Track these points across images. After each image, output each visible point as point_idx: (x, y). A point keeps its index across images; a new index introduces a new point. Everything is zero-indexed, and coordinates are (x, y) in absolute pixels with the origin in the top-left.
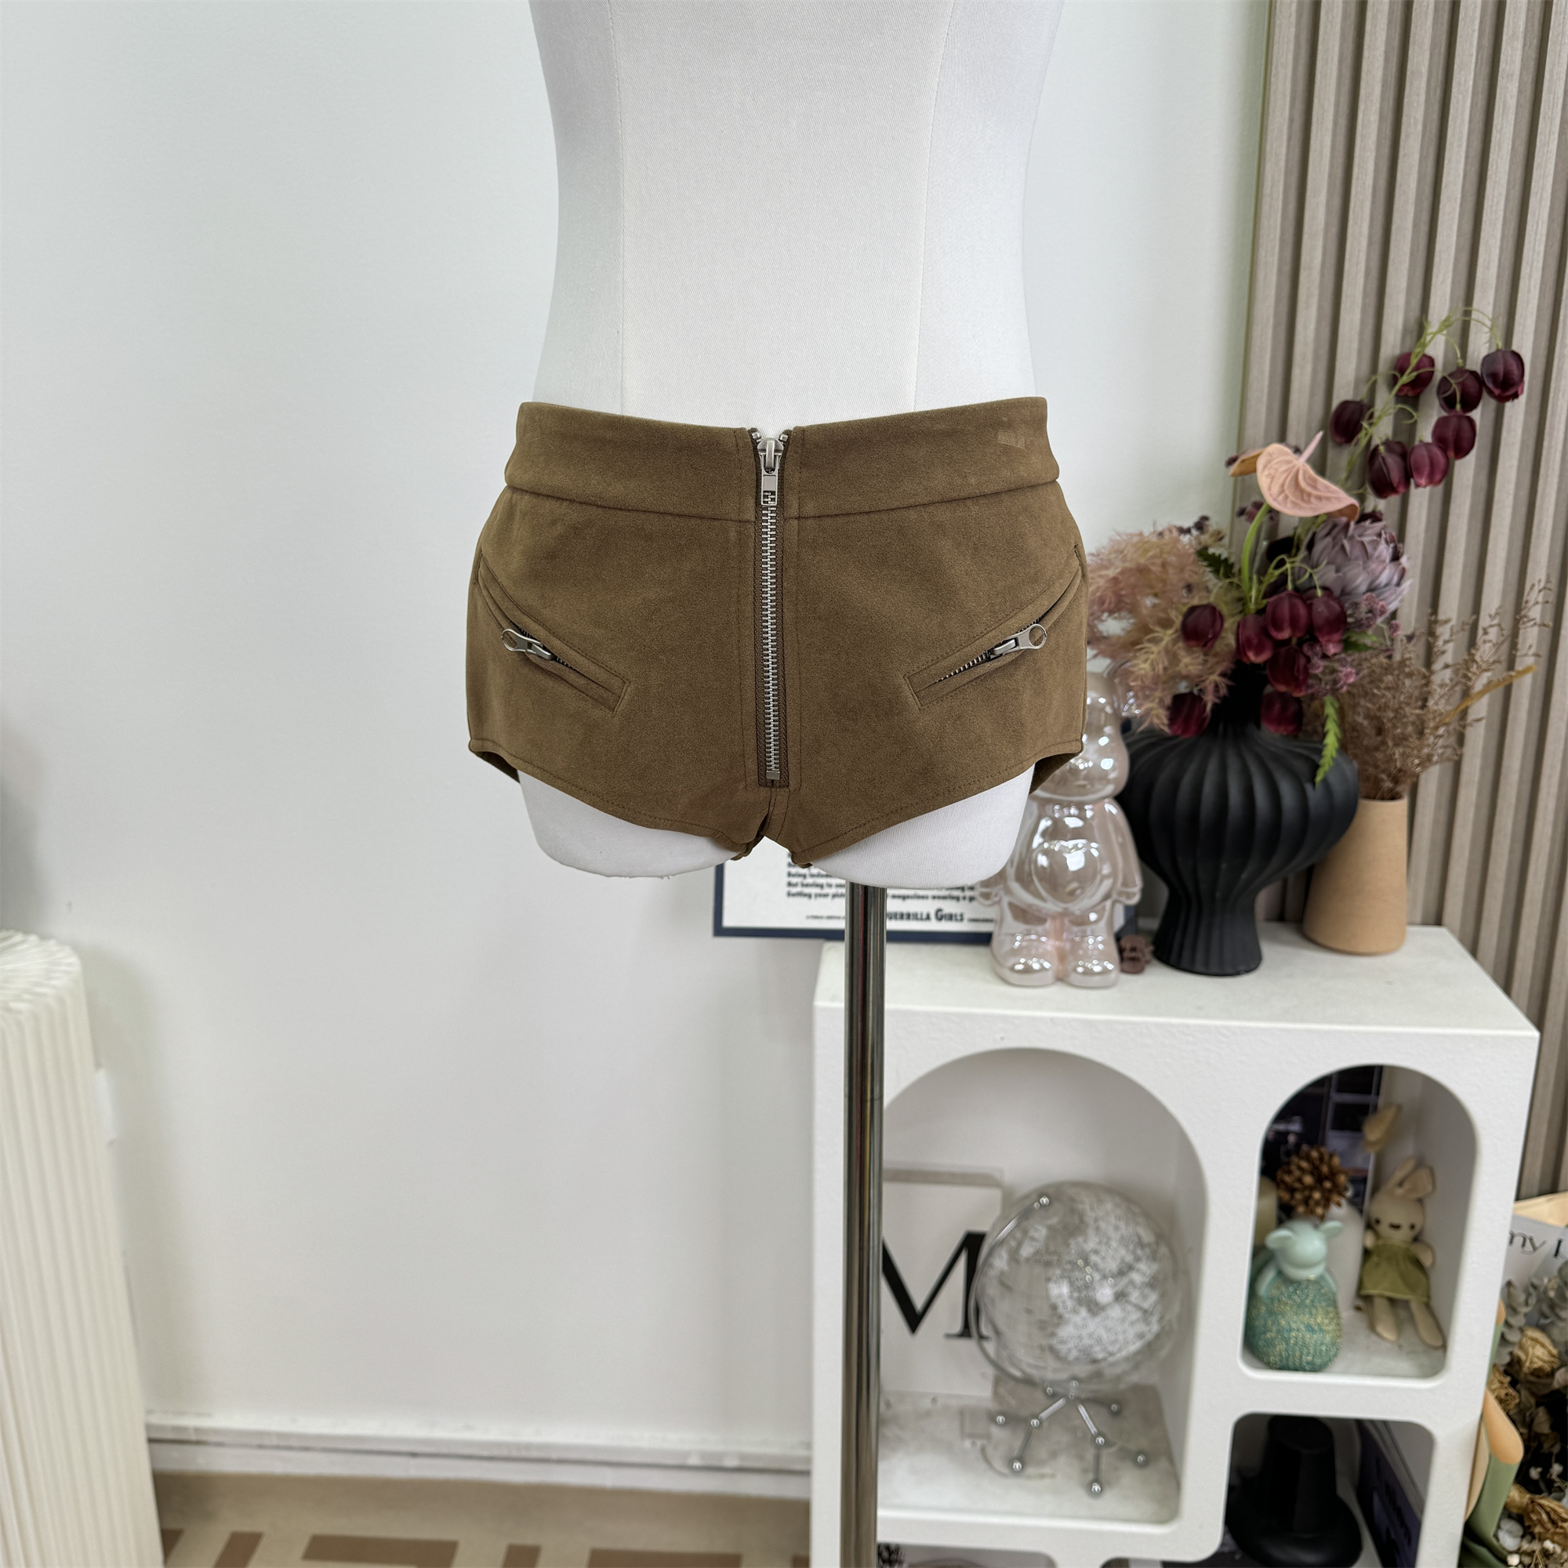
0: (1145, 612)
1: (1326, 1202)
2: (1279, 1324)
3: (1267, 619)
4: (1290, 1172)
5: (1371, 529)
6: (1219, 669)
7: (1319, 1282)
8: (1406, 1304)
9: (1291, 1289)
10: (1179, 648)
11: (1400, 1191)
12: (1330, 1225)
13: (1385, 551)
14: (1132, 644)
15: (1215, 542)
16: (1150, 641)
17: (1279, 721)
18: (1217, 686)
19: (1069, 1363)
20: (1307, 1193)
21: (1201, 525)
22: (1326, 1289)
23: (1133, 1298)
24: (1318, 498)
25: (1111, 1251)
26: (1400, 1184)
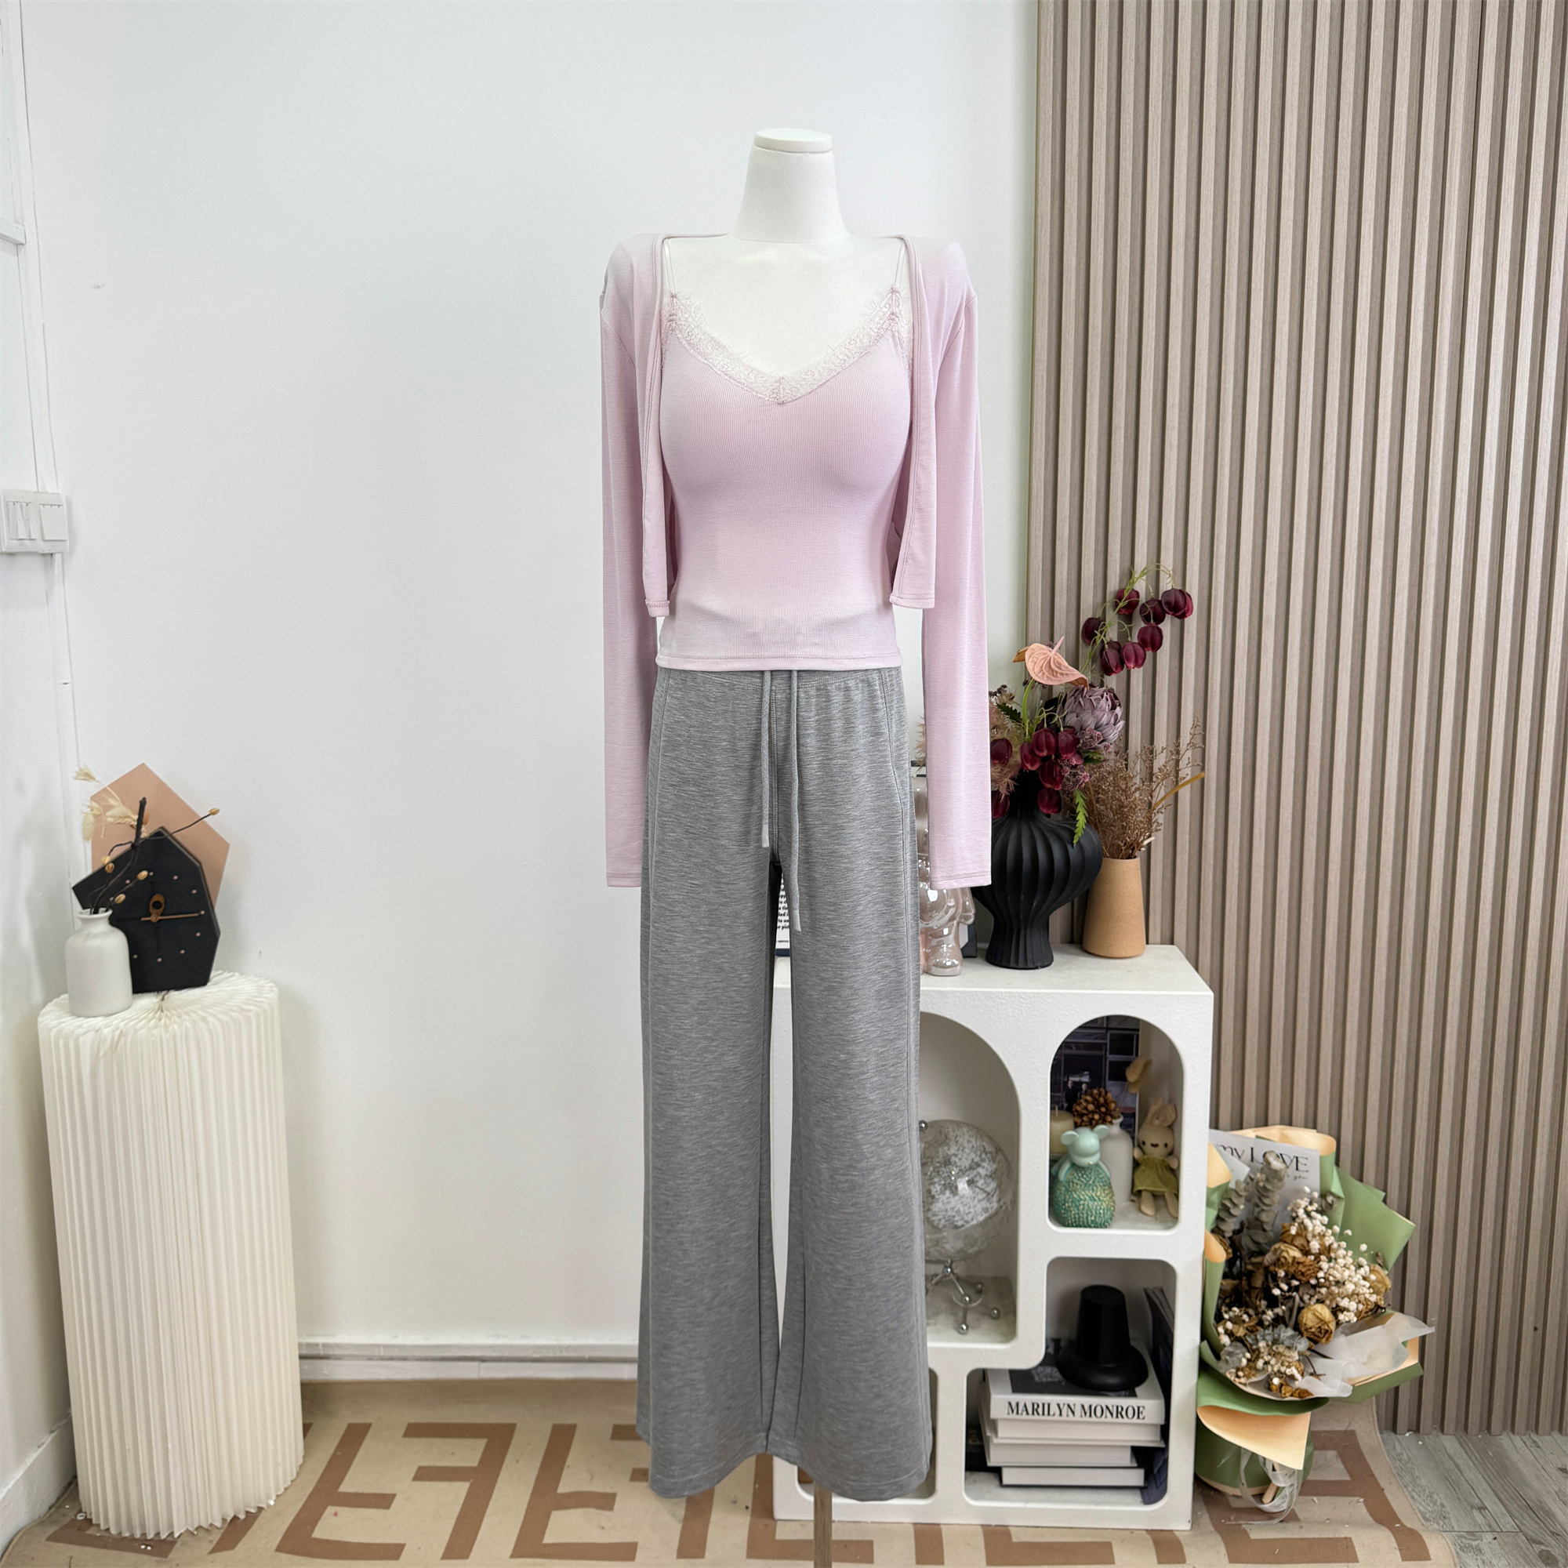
1: (1104, 1121)
2: (1072, 1197)
3: (1035, 745)
4: (1080, 1104)
5: (1099, 691)
6: (1011, 775)
7: (1097, 1167)
8: (1161, 1194)
9: (1080, 1172)
11: (1157, 1122)
12: (1101, 1127)
13: (1105, 704)
15: (1010, 700)
17: (1049, 806)
18: (1010, 784)
19: (940, 1230)
20: (1090, 1116)
21: (999, 691)
22: (1103, 1175)
23: (979, 1184)
24: (1062, 674)
25: (965, 1155)
26: (1157, 1116)
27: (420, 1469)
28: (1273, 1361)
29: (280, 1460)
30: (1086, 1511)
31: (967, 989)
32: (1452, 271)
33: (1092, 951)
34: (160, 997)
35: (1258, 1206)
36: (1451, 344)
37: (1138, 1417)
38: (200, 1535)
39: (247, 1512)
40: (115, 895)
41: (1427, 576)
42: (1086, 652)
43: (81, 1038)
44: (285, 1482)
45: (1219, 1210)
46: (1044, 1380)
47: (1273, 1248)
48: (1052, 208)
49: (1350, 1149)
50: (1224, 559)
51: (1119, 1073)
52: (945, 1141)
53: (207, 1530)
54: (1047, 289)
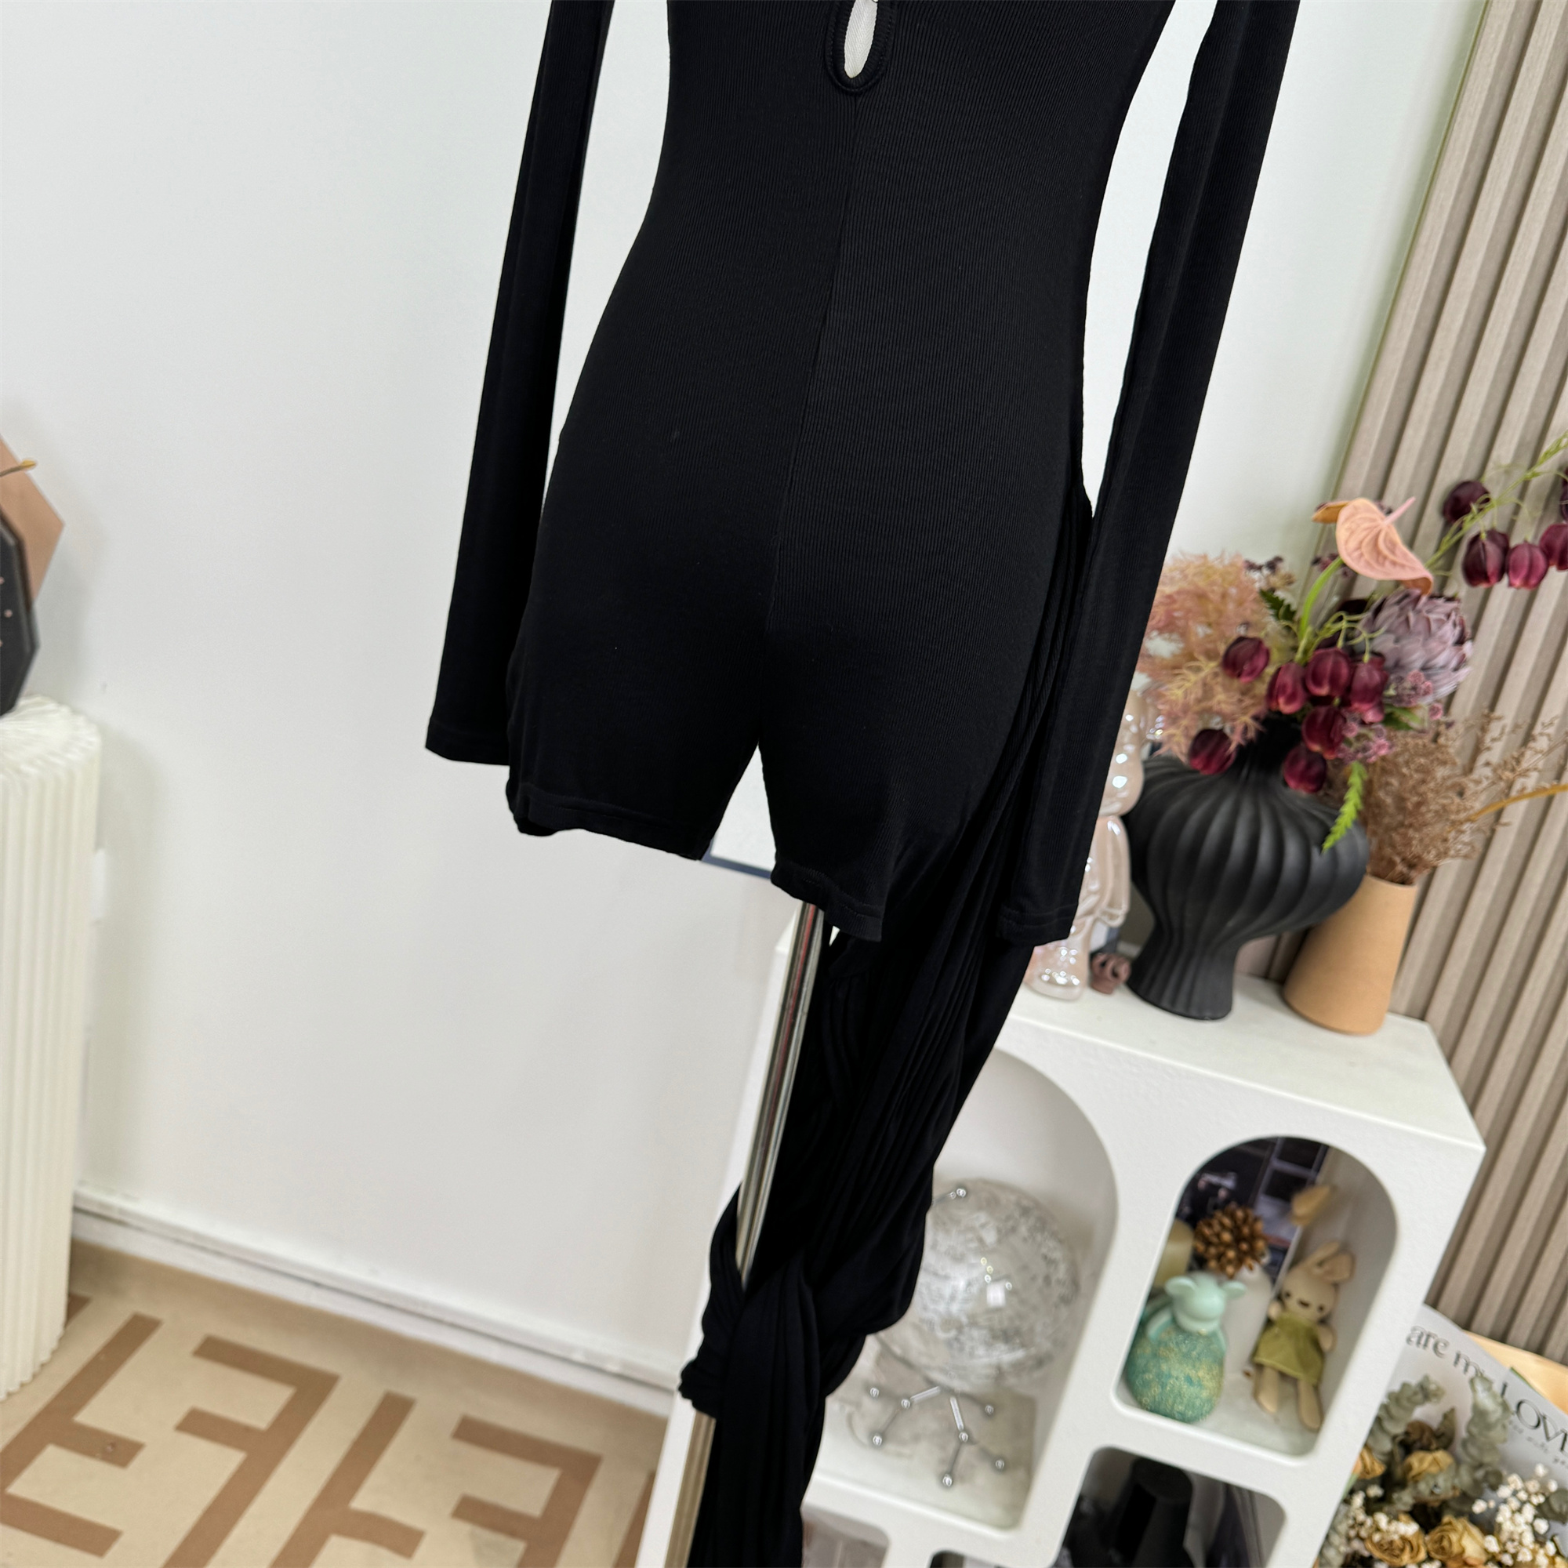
0: (1193, 639)
1: (1239, 1262)
2: (1160, 1366)
3: (1311, 673)
4: (1210, 1226)
5: (1442, 607)
6: (1253, 711)
7: (1211, 1338)
8: (1294, 1381)
9: (1181, 1337)
10: (1217, 683)
11: (1317, 1271)
12: (1235, 1285)
13: (1450, 633)
14: (1173, 668)
15: (1284, 585)
16: (1190, 668)
17: (1303, 778)
18: (1246, 727)
20: (1222, 1249)
21: (1272, 565)
22: (1216, 1346)
24: (1394, 563)
26: (1320, 1264)
27: (192, 1412)
33: (1297, 1006)
51: (1286, 1189)
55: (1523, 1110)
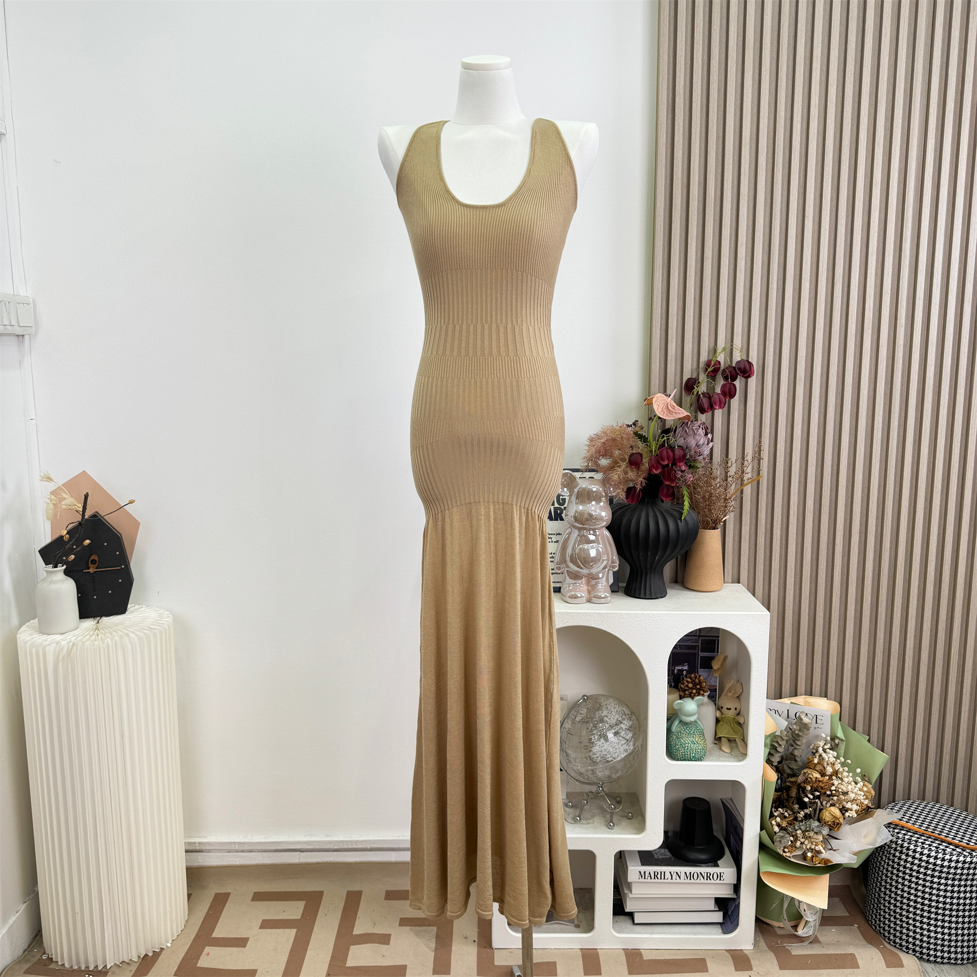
0: (615, 456)
1: (699, 694)
2: (680, 742)
3: (659, 458)
4: (684, 683)
5: (697, 423)
6: (643, 476)
7: (695, 723)
8: (734, 740)
9: (685, 726)
10: (628, 469)
11: (730, 694)
12: (697, 698)
13: (701, 432)
14: (611, 468)
15: (641, 430)
16: (617, 467)
17: (667, 496)
18: (642, 482)
19: (598, 764)
20: (690, 691)
21: (634, 424)
22: (699, 728)
23: (622, 735)
24: (676, 412)
25: (613, 716)
26: (730, 690)
27: (264, 921)
28: (806, 842)
29: (174, 918)
30: (688, 939)
31: (616, 612)
32: (915, 162)
33: (691, 588)
34: (96, 621)
35: (793, 746)
36: (914, 208)
37: (720, 880)
38: (123, 966)
39: (154, 951)
40: (67, 556)
41: (898, 352)
42: (687, 399)
43: (47, 648)
44: (177, 931)
45: (770, 748)
46: (660, 857)
47: (802, 772)
48: (667, 119)
49: (848, 710)
50: (773, 341)
51: (707, 664)
52: (600, 708)
53: (128, 963)
54: (664, 170)
55: (786, 608)
